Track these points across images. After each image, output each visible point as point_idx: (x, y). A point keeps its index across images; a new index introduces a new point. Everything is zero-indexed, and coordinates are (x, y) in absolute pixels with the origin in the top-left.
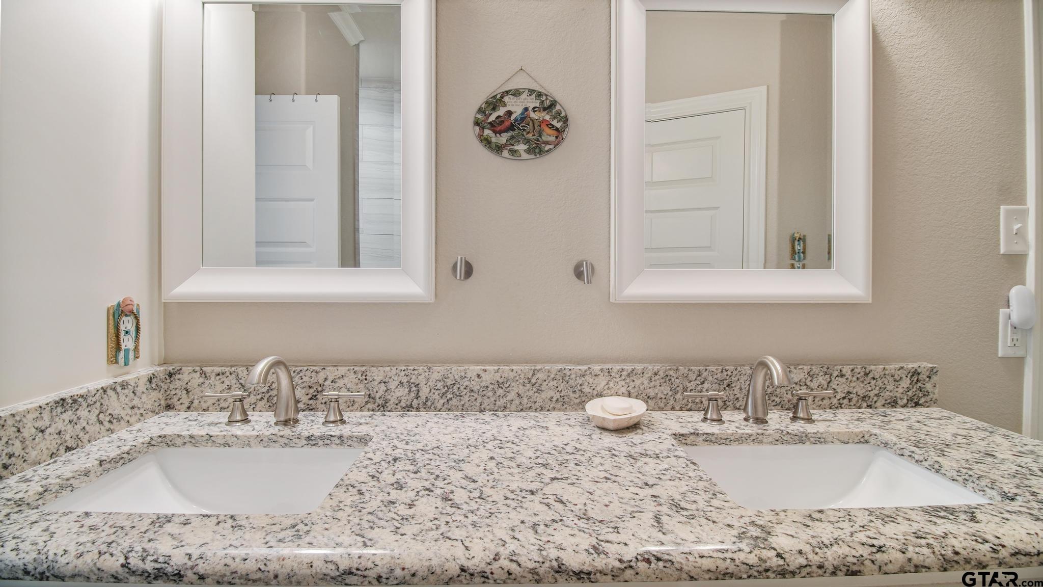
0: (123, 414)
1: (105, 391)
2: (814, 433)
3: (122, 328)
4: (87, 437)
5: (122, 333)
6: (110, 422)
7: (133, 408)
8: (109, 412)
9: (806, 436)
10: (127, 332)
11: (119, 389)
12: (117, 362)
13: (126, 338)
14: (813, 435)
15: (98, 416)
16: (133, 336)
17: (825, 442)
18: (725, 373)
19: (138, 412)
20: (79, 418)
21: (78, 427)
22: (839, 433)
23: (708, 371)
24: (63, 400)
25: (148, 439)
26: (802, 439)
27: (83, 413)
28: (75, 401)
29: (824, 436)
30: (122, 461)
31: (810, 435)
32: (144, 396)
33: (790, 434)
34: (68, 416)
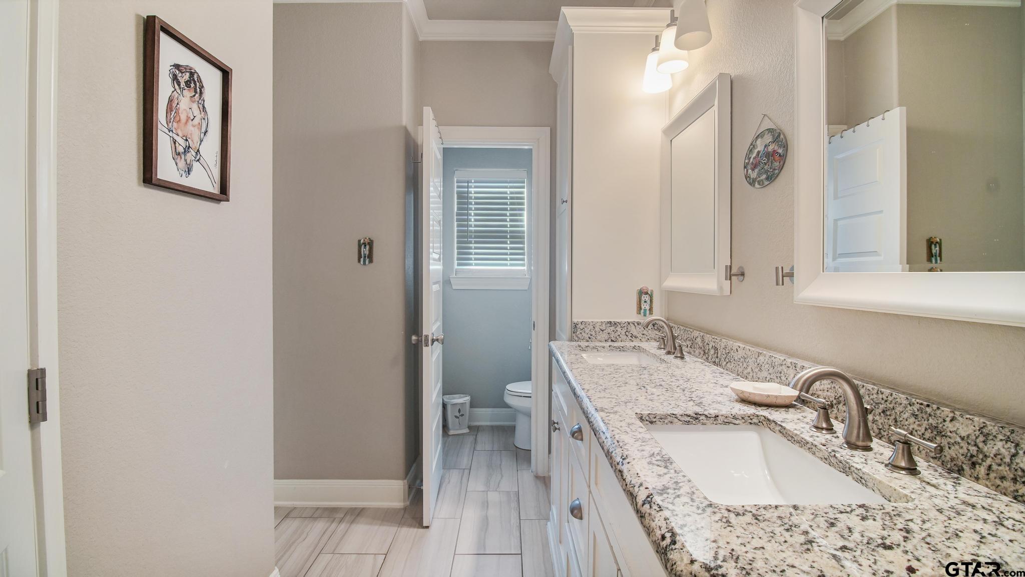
0: (638, 335)
1: (629, 324)
2: (856, 468)
3: (643, 299)
4: (620, 339)
5: (643, 302)
6: (631, 336)
7: (643, 334)
8: (631, 332)
9: (849, 468)
10: (645, 302)
11: (636, 324)
12: (640, 314)
13: (645, 304)
14: (856, 471)
15: (625, 332)
16: (649, 303)
17: (866, 486)
18: (881, 396)
19: (646, 337)
20: (617, 331)
21: (617, 334)
22: (880, 482)
23: (865, 388)
24: (611, 322)
25: (633, 346)
26: (846, 469)
27: (619, 329)
28: (615, 324)
29: (865, 477)
30: (619, 349)
31: (852, 468)
32: (650, 331)
33: (836, 458)
34: (612, 328)
